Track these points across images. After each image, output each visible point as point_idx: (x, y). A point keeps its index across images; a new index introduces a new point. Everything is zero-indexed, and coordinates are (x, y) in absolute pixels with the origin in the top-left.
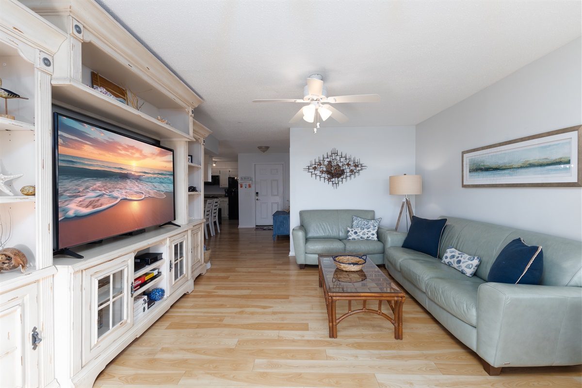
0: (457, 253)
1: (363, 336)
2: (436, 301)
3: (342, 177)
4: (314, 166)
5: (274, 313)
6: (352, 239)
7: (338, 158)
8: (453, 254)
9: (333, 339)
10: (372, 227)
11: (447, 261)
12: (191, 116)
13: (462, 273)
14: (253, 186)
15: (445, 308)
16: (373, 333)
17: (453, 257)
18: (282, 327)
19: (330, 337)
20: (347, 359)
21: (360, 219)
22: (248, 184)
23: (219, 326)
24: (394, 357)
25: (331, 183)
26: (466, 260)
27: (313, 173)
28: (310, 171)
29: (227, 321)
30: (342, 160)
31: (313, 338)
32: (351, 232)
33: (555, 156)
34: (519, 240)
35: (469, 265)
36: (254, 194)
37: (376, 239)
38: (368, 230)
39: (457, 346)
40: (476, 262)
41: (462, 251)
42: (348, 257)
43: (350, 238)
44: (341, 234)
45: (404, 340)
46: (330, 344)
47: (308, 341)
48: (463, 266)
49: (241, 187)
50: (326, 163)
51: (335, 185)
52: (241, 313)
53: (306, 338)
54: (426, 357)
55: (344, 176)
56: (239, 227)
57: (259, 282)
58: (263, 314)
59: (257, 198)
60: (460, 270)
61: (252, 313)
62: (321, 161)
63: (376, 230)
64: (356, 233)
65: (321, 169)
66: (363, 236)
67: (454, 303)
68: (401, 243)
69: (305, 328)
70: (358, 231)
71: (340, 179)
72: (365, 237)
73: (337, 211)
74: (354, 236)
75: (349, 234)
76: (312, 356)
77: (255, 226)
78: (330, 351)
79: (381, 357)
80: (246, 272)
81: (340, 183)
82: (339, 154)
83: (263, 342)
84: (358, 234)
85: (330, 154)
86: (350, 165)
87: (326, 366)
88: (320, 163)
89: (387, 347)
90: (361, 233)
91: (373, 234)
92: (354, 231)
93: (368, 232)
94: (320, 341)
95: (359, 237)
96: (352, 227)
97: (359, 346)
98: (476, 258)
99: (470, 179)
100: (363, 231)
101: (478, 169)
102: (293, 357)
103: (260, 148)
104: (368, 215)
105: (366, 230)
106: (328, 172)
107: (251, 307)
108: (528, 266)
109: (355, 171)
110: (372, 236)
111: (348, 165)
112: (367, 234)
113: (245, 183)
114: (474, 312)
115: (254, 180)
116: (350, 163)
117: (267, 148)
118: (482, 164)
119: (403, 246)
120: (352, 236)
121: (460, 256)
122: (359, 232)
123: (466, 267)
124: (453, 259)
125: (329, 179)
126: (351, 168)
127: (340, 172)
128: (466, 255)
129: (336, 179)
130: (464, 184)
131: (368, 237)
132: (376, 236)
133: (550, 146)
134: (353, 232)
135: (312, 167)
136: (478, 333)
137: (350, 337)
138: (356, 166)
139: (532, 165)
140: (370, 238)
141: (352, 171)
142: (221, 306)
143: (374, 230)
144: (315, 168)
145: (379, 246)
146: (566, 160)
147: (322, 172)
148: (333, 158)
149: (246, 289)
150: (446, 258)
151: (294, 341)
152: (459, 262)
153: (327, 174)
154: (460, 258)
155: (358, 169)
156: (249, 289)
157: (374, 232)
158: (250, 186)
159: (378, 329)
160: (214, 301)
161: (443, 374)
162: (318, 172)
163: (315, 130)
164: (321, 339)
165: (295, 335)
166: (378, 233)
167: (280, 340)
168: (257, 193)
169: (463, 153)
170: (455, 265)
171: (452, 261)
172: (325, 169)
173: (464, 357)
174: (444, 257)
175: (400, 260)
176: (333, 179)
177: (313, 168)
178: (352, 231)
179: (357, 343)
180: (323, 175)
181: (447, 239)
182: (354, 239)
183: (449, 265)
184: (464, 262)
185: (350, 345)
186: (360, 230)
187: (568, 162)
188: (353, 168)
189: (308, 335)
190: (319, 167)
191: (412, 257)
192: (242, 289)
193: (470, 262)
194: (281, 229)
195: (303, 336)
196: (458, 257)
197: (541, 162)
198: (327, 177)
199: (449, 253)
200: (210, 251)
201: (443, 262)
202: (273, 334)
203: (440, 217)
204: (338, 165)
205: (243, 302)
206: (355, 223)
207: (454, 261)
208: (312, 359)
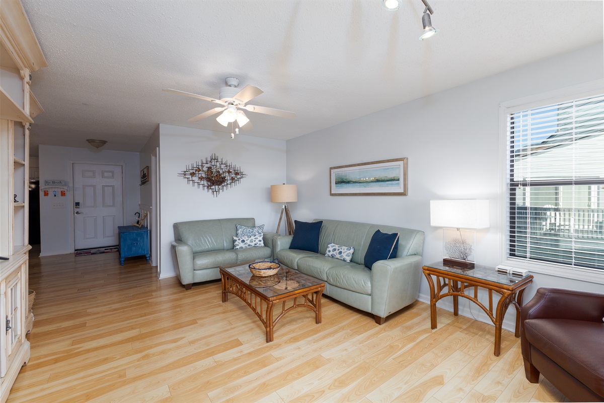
0: (337, 247)
1: (293, 331)
2: (338, 285)
3: (223, 185)
4: (192, 171)
5: (192, 342)
6: (240, 248)
7: (218, 164)
8: (334, 248)
9: (271, 343)
10: (257, 233)
11: (330, 254)
12: (27, 83)
13: (344, 260)
14: (69, 195)
15: (346, 287)
16: (298, 325)
17: (335, 250)
18: (213, 352)
19: (267, 342)
20: (294, 354)
21: (244, 227)
22: (60, 190)
23: (125, 383)
24: (324, 337)
25: (210, 190)
26: (346, 250)
27: (191, 179)
28: (187, 176)
29: (130, 374)
30: (223, 166)
31: (252, 350)
32: (238, 241)
33: (391, 176)
34: (379, 231)
35: (348, 254)
36: (71, 206)
37: (263, 245)
38: (255, 237)
39: (355, 314)
40: (352, 251)
41: (341, 245)
42: (259, 264)
43: (237, 247)
44: (225, 245)
45: (322, 323)
46: (271, 348)
47: (250, 354)
48: (344, 256)
49: (46, 194)
50: (205, 169)
51: (215, 193)
52: (146, 357)
53: (245, 352)
54: (343, 328)
55: (225, 183)
56: (42, 255)
57: (141, 316)
58: (179, 347)
59: (77, 210)
60: (342, 259)
61: (163, 352)
62: (200, 167)
63: (262, 237)
64: (243, 241)
65: (200, 175)
66: (251, 244)
67: (354, 282)
68: (288, 246)
69: (238, 343)
70: (245, 240)
71: (220, 187)
72: (253, 244)
73: (219, 220)
74: (242, 245)
75: (236, 243)
76: (263, 364)
77: (73, 251)
78: (276, 353)
79: (316, 341)
80: (110, 311)
81: (221, 190)
82: (220, 160)
83: (202, 375)
84: (246, 242)
85: (209, 159)
86: (231, 172)
87: (281, 367)
88: (198, 168)
89: (316, 332)
90: (249, 241)
91: (260, 241)
92: (241, 239)
93: (256, 239)
94: (260, 348)
95: (247, 245)
96: (237, 235)
97: (295, 340)
98: (352, 248)
99: (336, 190)
100: (250, 239)
101: (341, 182)
102: (246, 373)
103: (90, 141)
104: (249, 223)
105: (253, 237)
106: (209, 179)
107: (155, 347)
108: (393, 247)
109: (236, 179)
110: (259, 243)
111: (229, 172)
112: (255, 241)
113: (53, 190)
114: (369, 284)
115: (71, 185)
116: (231, 170)
117: (104, 142)
118: (345, 178)
119: (290, 248)
120: (239, 245)
121: (340, 248)
122: (247, 240)
123: (346, 256)
124: (335, 252)
125: (209, 187)
126: (232, 176)
127: (221, 180)
128: (343, 247)
129: (217, 187)
130: (332, 193)
131: (255, 244)
132: (262, 242)
133: (388, 169)
134: (240, 241)
135: (189, 173)
136: (372, 299)
137: (284, 335)
138: (237, 174)
139: (378, 181)
140: (258, 245)
141: (233, 179)
142: (106, 360)
143: (260, 236)
144: (193, 174)
145: (267, 251)
146: (397, 178)
147: (201, 178)
148: (213, 164)
149: (129, 330)
150: (329, 251)
151: (235, 359)
152: (340, 253)
153: (208, 181)
154: (340, 250)
155: (239, 177)
156: (133, 329)
157: (261, 238)
158: (63, 194)
159: (300, 321)
160: (87, 359)
161: (359, 335)
162: (196, 179)
163: (233, 135)
164: (260, 347)
165: (233, 353)
166: (264, 239)
167: (220, 365)
168: (77, 204)
169: (331, 168)
170: (338, 256)
171: (334, 253)
172: (204, 175)
173: (362, 320)
174: (327, 251)
175: (297, 260)
176: (213, 187)
177: (191, 173)
178: (239, 239)
179: (292, 338)
180: (202, 182)
181: (325, 237)
182: (242, 248)
183: (333, 257)
184: (344, 253)
185: (288, 342)
186: (247, 238)
187: (398, 180)
188: (233, 176)
189: (246, 348)
190: (197, 173)
191: (304, 256)
192: (122, 332)
193: (348, 252)
194: (134, 249)
195: (242, 352)
196: (339, 250)
197: (383, 178)
198: (206, 185)
199: (331, 247)
200: (34, 293)
201: (326, 255)
202: (208, 362)
203: (314, 220)
204: (219, 172)
205: (137, 345)
206: (240, 231)
207: (336, 253)
208: (265, 366)
